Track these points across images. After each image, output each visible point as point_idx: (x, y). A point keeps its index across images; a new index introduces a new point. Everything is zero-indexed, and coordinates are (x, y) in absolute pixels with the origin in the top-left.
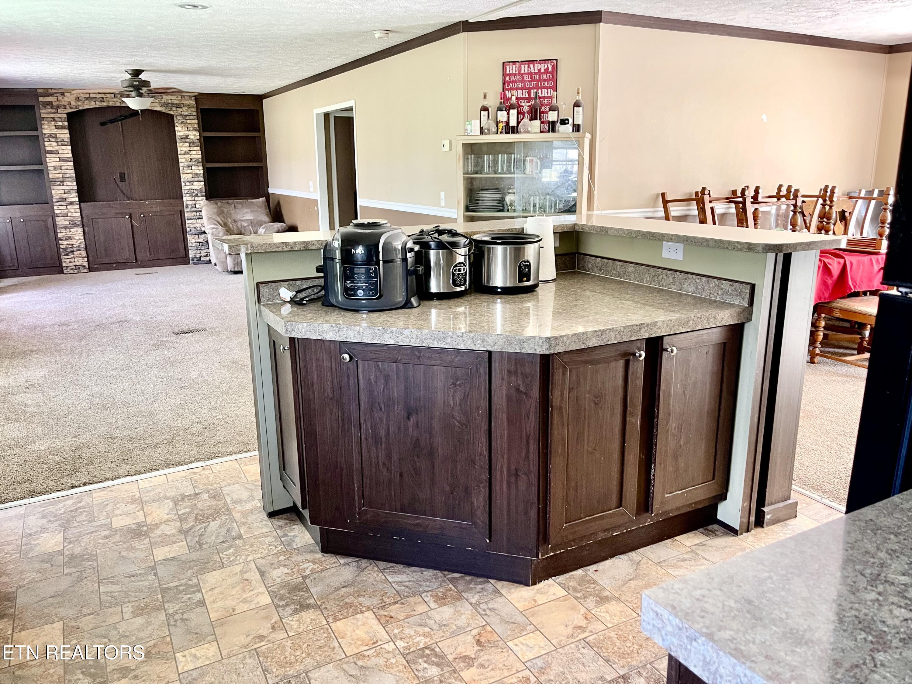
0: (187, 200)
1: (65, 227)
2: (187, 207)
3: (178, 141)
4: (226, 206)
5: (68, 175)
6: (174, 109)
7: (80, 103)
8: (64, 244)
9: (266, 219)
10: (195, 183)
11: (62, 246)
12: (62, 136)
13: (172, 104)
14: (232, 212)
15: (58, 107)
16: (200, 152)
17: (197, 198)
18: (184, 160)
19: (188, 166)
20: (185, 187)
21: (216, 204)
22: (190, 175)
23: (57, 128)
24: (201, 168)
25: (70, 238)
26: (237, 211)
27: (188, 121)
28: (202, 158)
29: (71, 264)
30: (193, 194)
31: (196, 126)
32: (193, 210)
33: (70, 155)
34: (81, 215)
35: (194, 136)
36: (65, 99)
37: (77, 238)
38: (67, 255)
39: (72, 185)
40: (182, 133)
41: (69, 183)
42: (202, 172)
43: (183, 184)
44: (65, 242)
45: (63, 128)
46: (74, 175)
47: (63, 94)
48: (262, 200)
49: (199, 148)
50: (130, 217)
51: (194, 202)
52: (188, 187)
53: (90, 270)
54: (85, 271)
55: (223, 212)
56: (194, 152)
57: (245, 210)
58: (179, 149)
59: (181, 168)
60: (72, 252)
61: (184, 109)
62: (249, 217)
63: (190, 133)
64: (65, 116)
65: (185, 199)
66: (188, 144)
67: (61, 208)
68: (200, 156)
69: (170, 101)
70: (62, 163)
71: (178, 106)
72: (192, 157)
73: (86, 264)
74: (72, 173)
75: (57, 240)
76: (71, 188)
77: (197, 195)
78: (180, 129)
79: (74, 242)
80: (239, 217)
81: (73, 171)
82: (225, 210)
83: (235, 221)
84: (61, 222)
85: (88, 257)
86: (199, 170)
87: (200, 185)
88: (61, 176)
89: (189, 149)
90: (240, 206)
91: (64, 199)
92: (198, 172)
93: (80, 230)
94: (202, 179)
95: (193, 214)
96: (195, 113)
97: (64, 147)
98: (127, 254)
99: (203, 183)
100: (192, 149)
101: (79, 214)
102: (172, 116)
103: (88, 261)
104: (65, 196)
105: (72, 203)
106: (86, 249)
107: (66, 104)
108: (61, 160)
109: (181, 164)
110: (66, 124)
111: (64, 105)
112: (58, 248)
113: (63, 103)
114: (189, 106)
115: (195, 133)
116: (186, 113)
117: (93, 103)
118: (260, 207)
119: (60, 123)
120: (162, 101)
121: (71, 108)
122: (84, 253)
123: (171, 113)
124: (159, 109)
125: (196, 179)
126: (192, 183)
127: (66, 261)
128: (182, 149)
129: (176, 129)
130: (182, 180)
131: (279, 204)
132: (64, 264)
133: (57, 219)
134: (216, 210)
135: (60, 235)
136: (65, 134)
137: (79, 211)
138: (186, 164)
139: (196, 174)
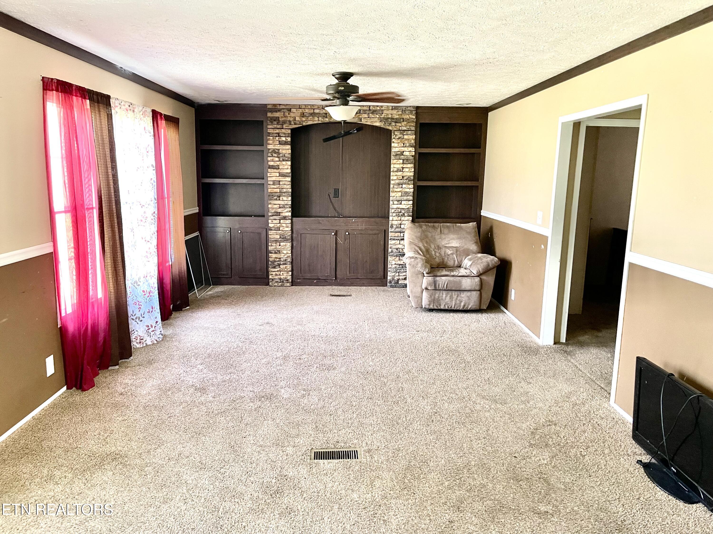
0: (393, 220)
1: (276, 241)
2: (392, 227)
3: (392, 157)
4: (431, 229)
5: (285, 190)
6: (393, 124)
7: (304, 119)
8: (273, 256)
9: (474, 247)
10: (403, 202)
11: (271, 259)
12: (284, 152)
13: (392, 119)
14: (437, 237)
15: (284, 122)
16: (413, 170)
17: (403, 218)
18: (395, 178)
19: (399, 184)
20: (393, 206)
21: (421, 227)
22: (400, 194)
23: (281, 143)
24: (412, 186)
25: (279, 252)
26: (443, 236)
27: (406, 137)
28: (414, 176)
29: (277, 277)
30: (400, 214)
31: (413, 142)
32: (397, 230)
33: (289, 171)
34: (292, 230)
35: (409, 152)
36: (292, 115)
37: (285, 252)
38: (274, 268)
39: (287, 200)
40: (397, 149)
41: (285, 198)
42: (412, 190)
43: (391, 203)
44: (274, 256)
45: (286, 143)
46: (290, 190)
47: (290, 110)
48: (472, 224)
49: (412, 165)
50: (336, 234)
51: (399, 222)
52: (395, 206)
53: (293, 283)
54: (288, 284)
55: (427, 237)
56: (407, 170)
57: (452, 236)
58: (392, 166)
59: (391, 186)
60: (279, 265)
61: (403, 124)
62: (455, 243)
63: (406, 149)
64: (289, 131)
65: (391, 218)
66: (401, 161)
67: (275, 222)
68: (412, 174)
69: (390, 116)
70: (281, 179)
71: (397, 121)
72: (405, 174)
73: (289, 278)
74: (288, 188)
75: (268, 252)
76: (286, 202)
77: (403, 215)
78: (396, 145)
79: (282, 256)
80: (443, 243)
81: (289, 186)
82: (430, 235)
83: (439, 248)
84: (273, 235)
85: (292, 271)
86: (410, 188)
87: (407, 204)
88: (278, 190)
89: (402, 165)
90: (446, 231)
91: (278, 214)
92: (408, 190)
93: (289, 245)
94: (411, 198)
95: (397, 234)
96: (413, 128)
97: (284, 163)
98: (328, 272)
99: (411, 202)
100: (405, 166)
101: (289, 229)
102: (391, 131)
103: (292, 275)
104: (279, 210)
105: (285, 218)
106: (292, 263)
107: (292, 119)
108: (282, 175)
109: (392, 182)
110: (289, 139)
111: (290, 121)
112: (267, 261)
113: (289, 119)
114: (408, 121)
115: (410, 149)
116: (405, 128)
117: (316, 119)
118: (469, 233)
119: (284, 139)
120: (383, 116)
121: (295, 124)
122: (289, 267)
123: (390, 128)
124: (378, 124)
125: (405, 198)
126: (400, 202)
127: (273, 274)
128: (395, 166)
129: (393, 145)
130: (391, 198)
131: (491, 230)
132: (270, 277)
133: (270, 232)
134: (419, 234)
135: (270, 248)
136: (287, 150)
137: (290, 225)
138: (397, 181)
139: (406, 193)
